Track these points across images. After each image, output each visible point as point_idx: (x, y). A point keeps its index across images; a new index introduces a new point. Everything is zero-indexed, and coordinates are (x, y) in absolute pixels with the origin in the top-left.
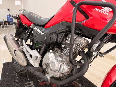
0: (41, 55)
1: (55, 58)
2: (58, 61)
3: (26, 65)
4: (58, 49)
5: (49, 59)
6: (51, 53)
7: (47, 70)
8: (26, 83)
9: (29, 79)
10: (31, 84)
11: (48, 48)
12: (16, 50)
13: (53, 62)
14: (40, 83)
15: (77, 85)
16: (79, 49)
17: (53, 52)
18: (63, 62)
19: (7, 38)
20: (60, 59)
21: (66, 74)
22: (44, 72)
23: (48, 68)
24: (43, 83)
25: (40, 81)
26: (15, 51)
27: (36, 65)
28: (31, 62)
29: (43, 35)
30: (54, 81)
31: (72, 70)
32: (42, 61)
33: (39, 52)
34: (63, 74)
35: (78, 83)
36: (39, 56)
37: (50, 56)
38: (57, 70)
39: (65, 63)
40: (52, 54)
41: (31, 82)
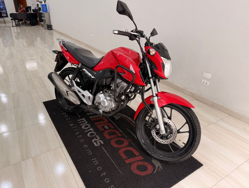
0: (93, 95)
1: (104, 98)
2: (107, 100)
3: (79, 104)
4: (107, 89)
5: (100, 98)
6: (101, 94)
7: (99, 107)
8: (79, 120)
9: (80, 117)
10: (83, 120)
11: (99, 89)
12: (68, 90)
13: (103, 101)
14: (92, 119)
15: (127, 118)
16: (122, 90)
17: (103, 93)
18: (111, 100)
19: (53, 78)
20: (109, 98)
21: (114, 108)
22: (97, 108)
23: (100, 105)
24: (95, 119)
25: (92, 118)
26: (67, 92)
27: (90, 103)
28: (85, 101)
29: (93, 78)
30: (105, 114)
31: (118, 106)
32: (94, 99)
33: (91, 93)
34: (111, 109)
35: (128, 117)
36: (91, 96)
37: (101, 97)
38: (107, 106)
39: (113, 101)
40: (103, 95)
41: (84, 119)
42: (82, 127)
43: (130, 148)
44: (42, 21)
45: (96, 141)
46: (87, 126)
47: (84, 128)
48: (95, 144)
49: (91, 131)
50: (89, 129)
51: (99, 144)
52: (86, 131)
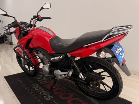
9: (33, 83)
41: (36, 84)
42: (35, 89)
43: (75, 99)
44: (6, 40)
45: (47, 97)
46: (39, 88)
47: (36, 89)
48: (47, 99)
49: (42, 91)
50: (41, 89)
51: (50, 99)
52: (38, 91)
